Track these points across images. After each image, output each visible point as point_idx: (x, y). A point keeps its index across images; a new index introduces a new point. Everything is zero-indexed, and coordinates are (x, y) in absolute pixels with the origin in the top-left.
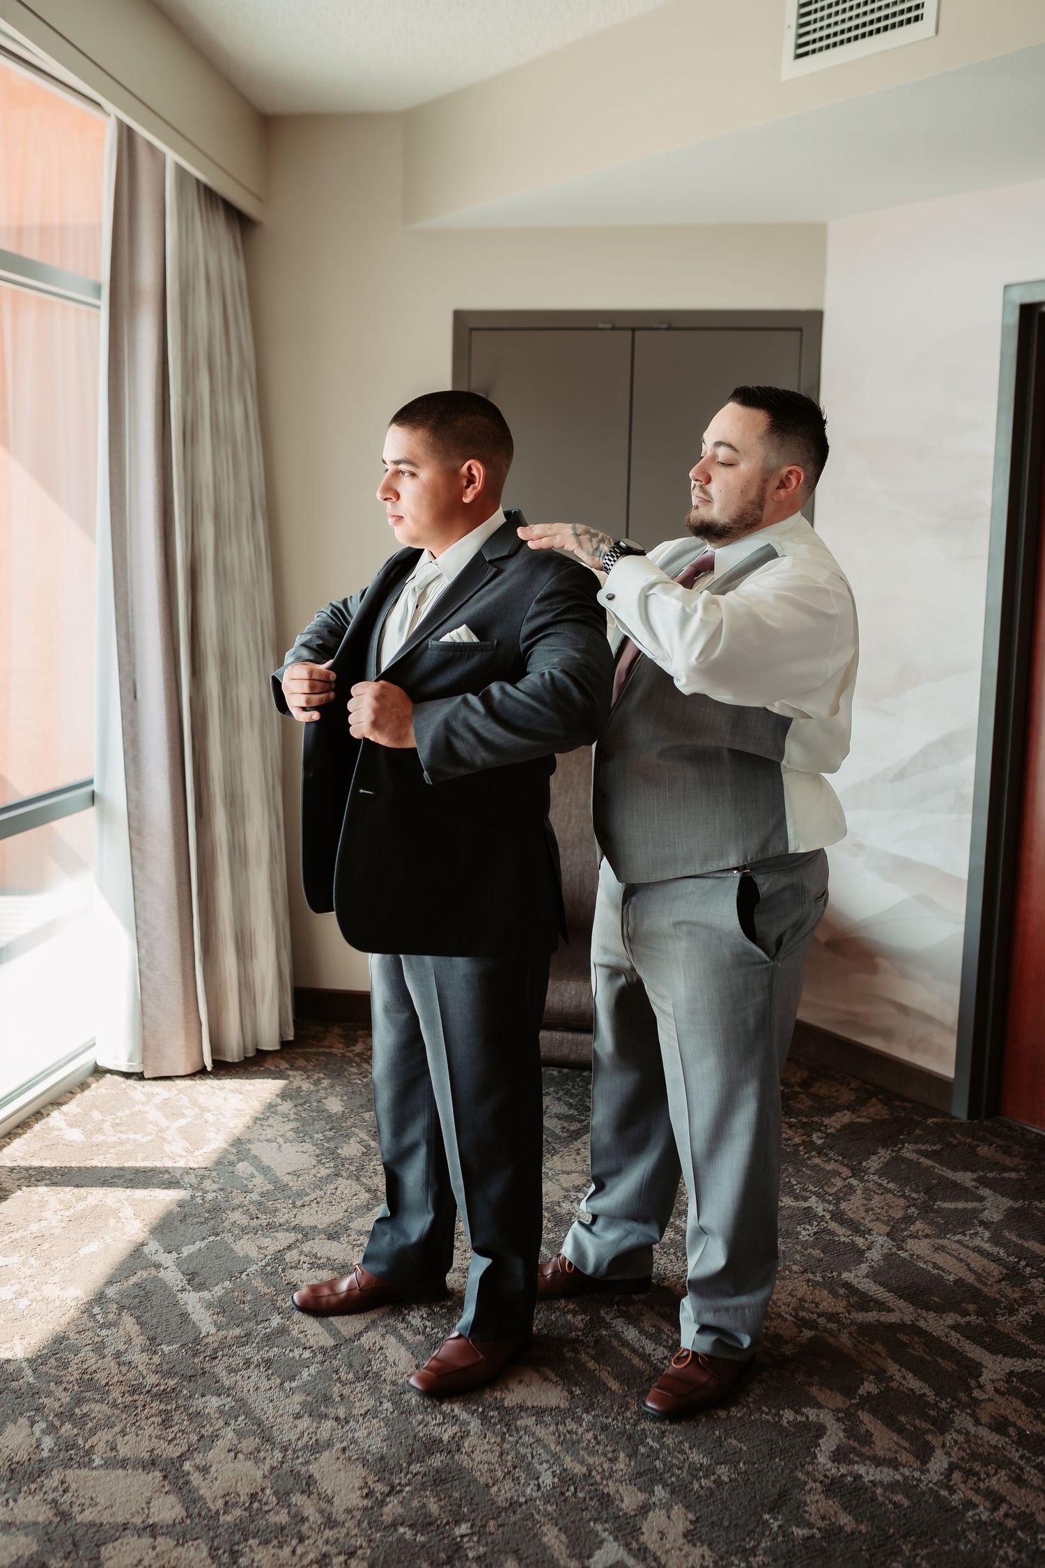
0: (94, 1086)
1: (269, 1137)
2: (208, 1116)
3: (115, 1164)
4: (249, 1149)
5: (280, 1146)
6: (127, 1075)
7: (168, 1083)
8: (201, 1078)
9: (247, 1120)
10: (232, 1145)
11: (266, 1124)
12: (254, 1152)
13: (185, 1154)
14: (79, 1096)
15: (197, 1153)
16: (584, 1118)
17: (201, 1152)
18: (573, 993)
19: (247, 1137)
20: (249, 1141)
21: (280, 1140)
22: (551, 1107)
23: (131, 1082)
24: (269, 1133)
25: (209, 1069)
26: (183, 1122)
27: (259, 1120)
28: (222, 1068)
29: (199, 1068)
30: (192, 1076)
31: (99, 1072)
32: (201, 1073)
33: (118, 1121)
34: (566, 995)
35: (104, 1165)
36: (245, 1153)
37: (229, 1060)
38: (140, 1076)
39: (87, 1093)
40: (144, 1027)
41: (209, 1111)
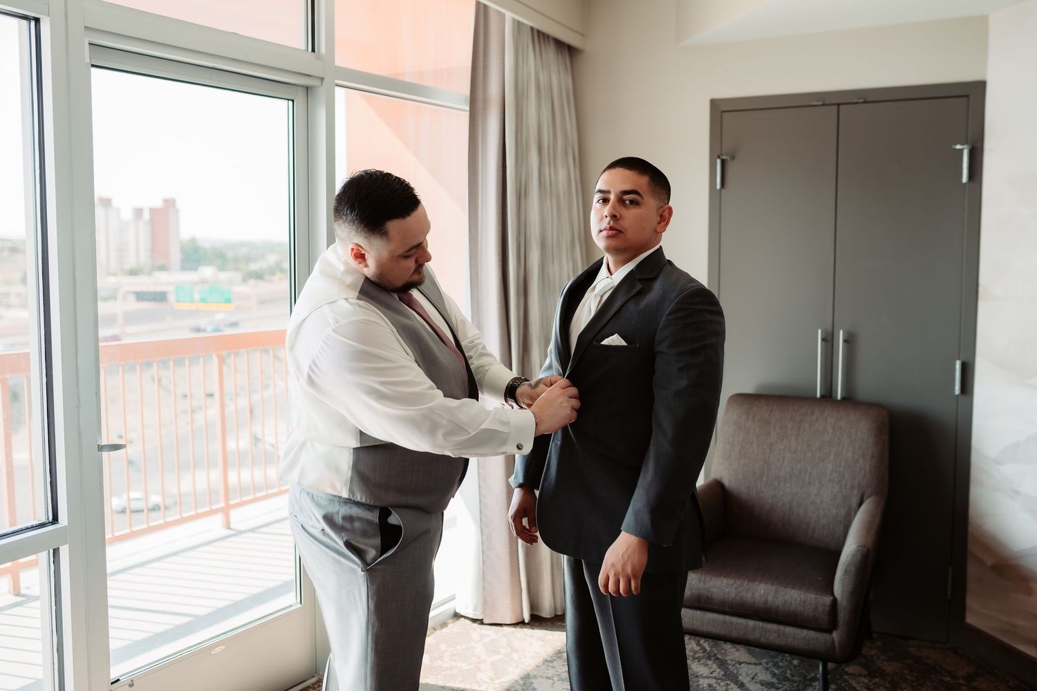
0: (450, 626)
1: (549, 675)
2: (515, 656)
3: (441, 683)
4: (532, 683)
5: (554, 683)
6: (474, 621)
7: (499, 628)
8: (521, 627)
9: (539, 660)
10: (522, 678)
11: (552, 665)
12: (535, 685)
13: (488, 680)
14: (438, 632)
15: (497, 681)
16: (780, 686)
17: (501, 680)
18: (762, 592)
19: (535, 673)
20: (535, 677)
21: (556, 678)
22: (759, 675)
23: (475, 625)
24: (550, 672)
25: (526, 621)
26: (497, 657)
27: (548, 662)
28: (537, 620)
29: (520, 620)
30: (515, 625)
31: (457, 616)
32: (521, 623)
33: (455, 652)
34: (757, 594)
35: (433, 683)
36: (529, 685)
37: (544, 616)
38: (481, 622)
39: (444, 630)
40: (484, 589)
41: (517, 651)
